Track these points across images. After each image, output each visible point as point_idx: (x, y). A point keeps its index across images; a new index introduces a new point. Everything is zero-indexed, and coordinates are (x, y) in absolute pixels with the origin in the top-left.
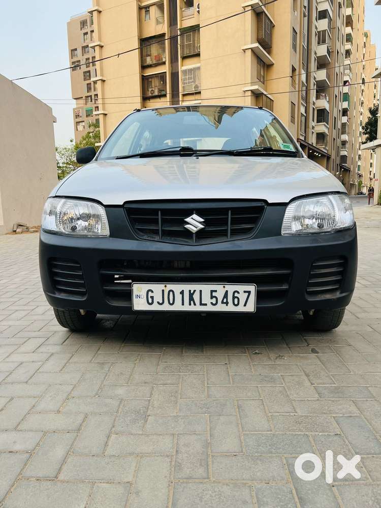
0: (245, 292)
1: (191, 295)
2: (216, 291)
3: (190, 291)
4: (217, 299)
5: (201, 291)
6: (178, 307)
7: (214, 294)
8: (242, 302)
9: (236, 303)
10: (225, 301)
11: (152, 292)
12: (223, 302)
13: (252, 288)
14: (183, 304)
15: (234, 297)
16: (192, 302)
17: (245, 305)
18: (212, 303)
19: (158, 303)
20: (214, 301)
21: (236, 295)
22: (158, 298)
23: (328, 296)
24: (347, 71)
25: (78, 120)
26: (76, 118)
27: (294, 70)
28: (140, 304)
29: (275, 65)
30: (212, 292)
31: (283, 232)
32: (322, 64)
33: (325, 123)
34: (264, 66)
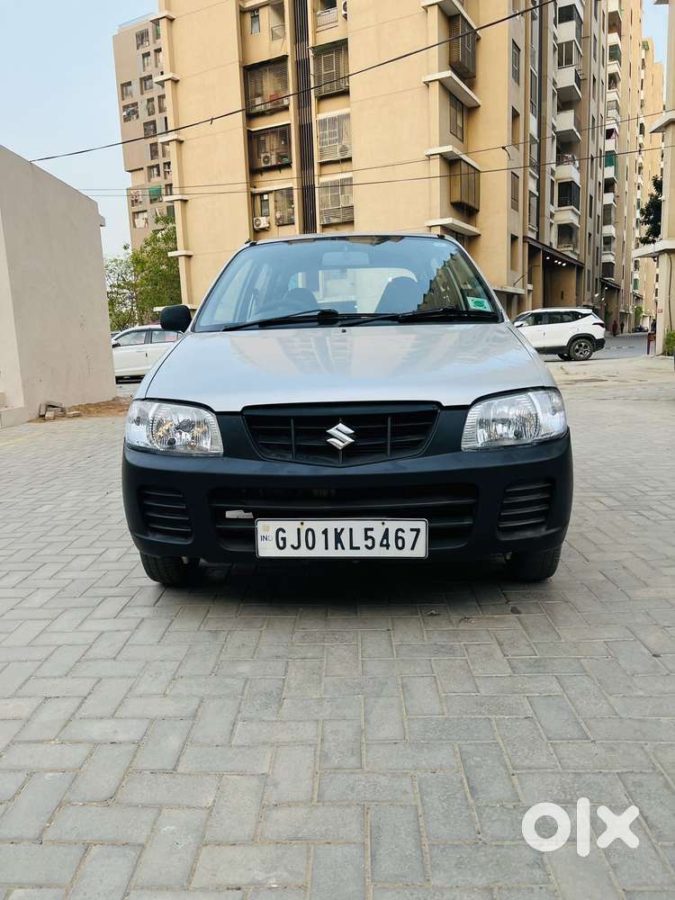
0: (412, 530)
1: (338, 535)
2: (372, 529)
3: (336, 530)
4: (373, 540)
5: (351, 530)
6: (319, 552)
7: (369, 533)
8: (409, 544)
9: (400, 545)
10: (385, 543)
11: (284, 531)
12: (382, 545)
13: (422, 525)
14: (327, 548)
15: (397, 538)
16: (339, 545)
17: (413, 548)
18: (367, 546)
19: (292, 546)
20: (369, 543)
21: (400, 534)
22: (292, 540)
23: (529, 534)
24: (613, 113)
25: (136, 209)
26: (133, 206)
27: (515, 115)
28: (267, 549)
29: (481, 109)
30: (366, 530)
31: (464, 446)
32: (567, 101)
33: (572, 207)
34: (462, 109)
